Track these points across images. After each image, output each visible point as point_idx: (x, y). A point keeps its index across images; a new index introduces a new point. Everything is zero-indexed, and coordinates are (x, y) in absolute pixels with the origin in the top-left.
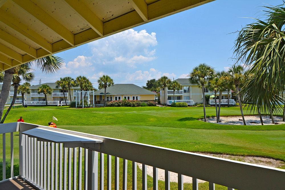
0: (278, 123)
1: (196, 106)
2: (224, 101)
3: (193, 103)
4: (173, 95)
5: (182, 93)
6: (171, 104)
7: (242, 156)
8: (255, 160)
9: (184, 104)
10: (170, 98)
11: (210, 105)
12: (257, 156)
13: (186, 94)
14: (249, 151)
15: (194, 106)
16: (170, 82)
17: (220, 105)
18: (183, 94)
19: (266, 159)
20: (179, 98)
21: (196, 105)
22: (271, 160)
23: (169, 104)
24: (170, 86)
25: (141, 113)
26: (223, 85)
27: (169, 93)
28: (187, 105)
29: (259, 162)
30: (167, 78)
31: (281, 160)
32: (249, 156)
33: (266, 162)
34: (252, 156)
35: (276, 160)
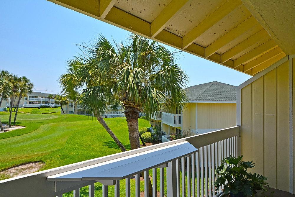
0: (7, 130)
7: (3, 170)
8: (17, 170)
12: (18, 165)
14: (8, 164)
19: (27, 165)
22: (31, 164)
29: (23, 170)
31: (38, 162)
32: (10, 168)
33: (28, 168)
34: (13, 167)
35: (35, 163)
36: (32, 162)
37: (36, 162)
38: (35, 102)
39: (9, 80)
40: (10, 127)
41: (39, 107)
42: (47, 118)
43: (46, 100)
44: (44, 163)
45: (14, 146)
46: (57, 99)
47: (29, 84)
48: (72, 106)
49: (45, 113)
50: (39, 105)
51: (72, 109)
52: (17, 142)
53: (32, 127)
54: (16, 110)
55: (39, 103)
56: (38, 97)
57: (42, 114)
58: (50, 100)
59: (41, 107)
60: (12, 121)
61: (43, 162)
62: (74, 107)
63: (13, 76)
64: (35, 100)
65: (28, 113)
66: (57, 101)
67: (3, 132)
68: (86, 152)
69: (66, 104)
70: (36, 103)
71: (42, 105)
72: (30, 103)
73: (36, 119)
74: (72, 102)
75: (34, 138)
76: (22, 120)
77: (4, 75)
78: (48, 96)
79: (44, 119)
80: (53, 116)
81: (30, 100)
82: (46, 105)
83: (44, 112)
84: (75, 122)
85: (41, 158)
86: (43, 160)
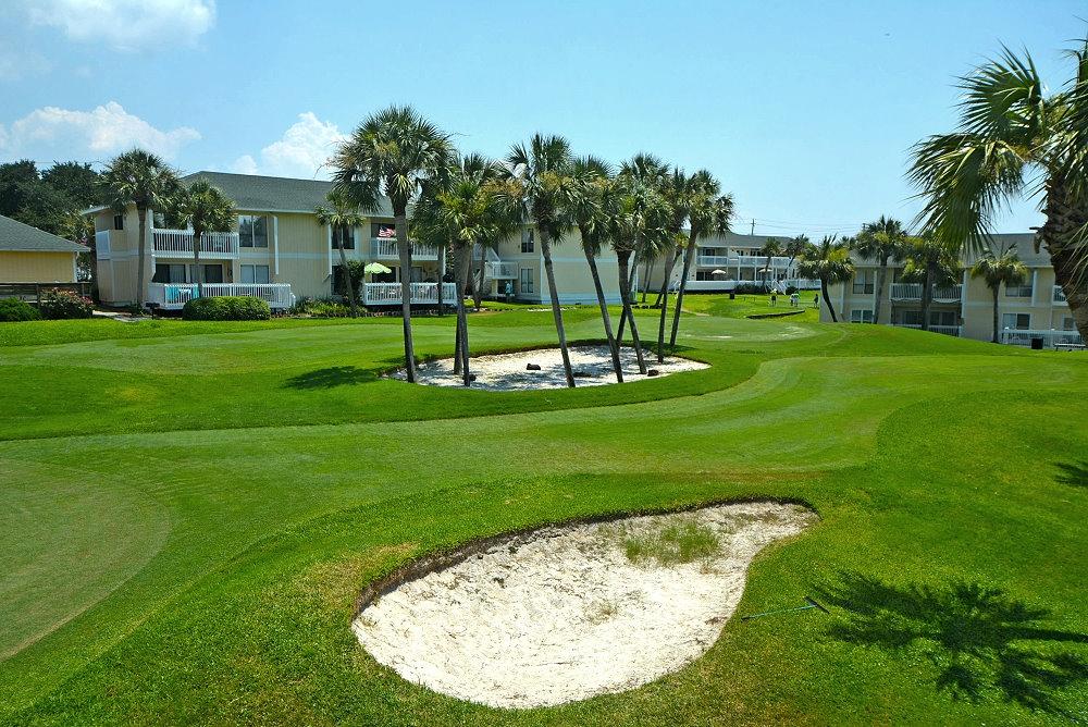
0: (656, 372)
1: (303, 311)
2: (423, 291)
3: (288, 300)
4: (190, 255)
5: (228, 250)
6: (180, 306)
7: (690, 509)
8: (728, 516)
9: (255, 306)
10: (164, 273)
11: (366, 307)
12: (730, 502)
13: (254, 255)
14: (700, 489)
15: (293, 311)
16: (172, 185)
17: (407, 309)
18: (239, 256)
19: (754, 504)
20: (216, 272)
21: (301, 307)
22: (769, 507)
23: (168, 306)
24: (174, 209)
25: (29, 362)
26: (492, 215)
27: (160, 242)
28: (268, 310)
29: (747, 522)
30: (153, 162)
31: (793, 501)
32: (707, 506)
33: (760, 516)
34: (717, 503)
35: (781, 504)
36: (772, 500)
37: (783, 502)
38: (717, 271)
39: (661, 192)
40: (661, 361)
41: (732, 293)
42: (772, 337)
43: (757, 262)
44: (814, 510)
45: (694, 430)
46: (810, 257)
47: (720, 200)
48: (868, 289)
49: (759, 317)
50: (730, 284)
51: (868, 302)
52: (698, 419)
53: (732, 367)
54: (661, 302)
55: (732, 273)
56: (729, 251)
57: (751, 317)
58: (769, 261)
59: (739, 290)
60: (667, 339)
61: (807, 505)
62: (880, 292)
63: (671, 172)
64: (718, 261)
65: (702, 311)
66: (809, 263)
67: (645, 377)
68: (982, 500)
69: (844, 276)
70: (720, 277)
71: (743, 282)
72: (700, 276)
73: (737, 339)
74: (867, 271)
75: (752, 409)
76: (690, 340)
77: (643, 172)
78: (761, 247)
79: (763, 338)
80: (794, 331)
81: (699, 262)
82: (757, 283)
83: (755, 311)
84: (890, 359)
85: (801, 490)
86: (809, 500)
